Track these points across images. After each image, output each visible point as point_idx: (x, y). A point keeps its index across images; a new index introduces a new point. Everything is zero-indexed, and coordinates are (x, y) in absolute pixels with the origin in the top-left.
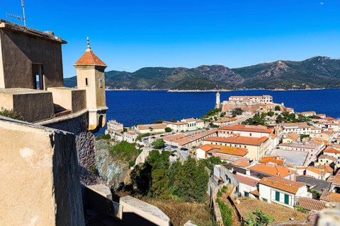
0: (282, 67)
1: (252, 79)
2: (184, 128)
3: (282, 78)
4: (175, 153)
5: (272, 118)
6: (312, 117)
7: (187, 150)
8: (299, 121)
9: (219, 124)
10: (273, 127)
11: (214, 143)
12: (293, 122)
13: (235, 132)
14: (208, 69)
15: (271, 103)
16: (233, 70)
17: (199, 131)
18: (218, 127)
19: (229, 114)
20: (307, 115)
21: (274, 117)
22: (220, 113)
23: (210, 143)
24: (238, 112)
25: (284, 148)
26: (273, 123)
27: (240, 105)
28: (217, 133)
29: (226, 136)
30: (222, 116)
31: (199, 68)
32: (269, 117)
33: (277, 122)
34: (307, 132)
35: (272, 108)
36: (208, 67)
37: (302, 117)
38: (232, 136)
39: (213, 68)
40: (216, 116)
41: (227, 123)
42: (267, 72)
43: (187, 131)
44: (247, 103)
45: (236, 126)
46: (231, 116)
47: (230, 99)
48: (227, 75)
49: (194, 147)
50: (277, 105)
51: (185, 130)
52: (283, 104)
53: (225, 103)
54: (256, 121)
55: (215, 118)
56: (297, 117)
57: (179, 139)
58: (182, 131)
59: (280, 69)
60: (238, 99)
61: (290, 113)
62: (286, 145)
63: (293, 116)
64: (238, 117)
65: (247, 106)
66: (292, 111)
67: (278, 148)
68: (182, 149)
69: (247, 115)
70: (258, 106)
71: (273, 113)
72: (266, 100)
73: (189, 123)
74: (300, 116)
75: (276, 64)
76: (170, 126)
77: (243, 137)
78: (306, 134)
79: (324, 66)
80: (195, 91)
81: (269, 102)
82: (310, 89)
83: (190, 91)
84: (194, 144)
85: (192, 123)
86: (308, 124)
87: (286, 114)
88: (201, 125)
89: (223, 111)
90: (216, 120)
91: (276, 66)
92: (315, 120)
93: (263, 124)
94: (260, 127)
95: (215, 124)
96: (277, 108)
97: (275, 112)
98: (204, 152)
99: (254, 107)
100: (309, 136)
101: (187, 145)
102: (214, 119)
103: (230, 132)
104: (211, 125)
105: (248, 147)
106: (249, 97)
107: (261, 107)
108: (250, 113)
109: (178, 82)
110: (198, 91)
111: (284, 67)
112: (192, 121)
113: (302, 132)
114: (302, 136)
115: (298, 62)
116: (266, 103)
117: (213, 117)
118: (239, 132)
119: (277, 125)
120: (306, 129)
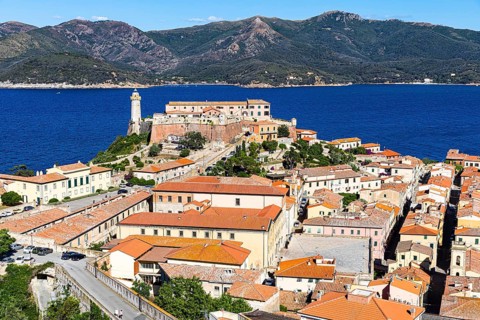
0: (262, 31)
1: (196, 59)
2: (59, 191)
3: (264, 57)
4: (49, 271)
5: (274, 156)
6: (356, 151)
7: (81, 257)
8: (332, 162)
9: (153, 176)
10: (281, 178)
11: (149, 231)
12: (321, 165)
13: (198, 197)
14: (90, 31)
15: (268, 118)
16: (152, 34)
17: (99, 199)
18: (151, 183)
19: (170, 149)
20: (345, 145)
21: (278, 154)
22: (146, 148)
23: (137, 231)
24: (193, 142)
25: (314, 229)
26: (279, 170)
27: (196, 125)
28: (150, 200)
29: (175, 207)
30: (153, 153)
31: (65, 25)
32: (266, 153)
33: (286, 165)
34: (354, 186)
35: (271, 131)
36: (89, 24)
37: (337, 150)
38: (194, 207)
39: (100, 27)
40: (138, 154)
41: (171, 174)
42: (229, 42)
43: (67, 199)
44: (215, 120)
45: (196, 179)
46: (177, 153)
47: (168, 108)
48: (136, 46)
49: (97, 248)
50: (279, 123)
51: (60, 199)
52: (294, 121)
53: (157, 119)
54: (240, 165)
55: (136, 160)
56: (326, 152)
57: (42, 226)
58: (54, 201)
59: (259, 37)
60: (189, 109)
61: (312, 143)
62: (316, 222)
63: (318, 149)
64: (194, 155)
65: (213, 126)
66: (314, 140)
67: (300, 231)
68: (66, 256)
69: (215, 151)
70: (238, 126)
71: (275, 143)
72: (256, 110)
73: (72, 177)
74: (332, 149)
75: (248, 25)
76: (16, 187)
77: (217, 210)
78: (352, 192)
79: (348, 34)
80: (58, 86)
81: (263, 118)
82: (323, 84)
83: (44, 86)
84: (96, 237)
85: (78, 175)
86: (354, 168)
87: (302, 144)
88: (104, 180)
89: (155, 139)
90: (140, 165)
91: (249, 30)
92: (363, 158)
93: (257, 172)
94: (255, 180)
95: (139, 176)
96: (283, 132)
97: (280, 141)
98: (130, 261)
99: (231, 129)
100: (358, 196)
101: (75, 243)
102: (132, 164)
103: (185, 197)
104: (131, 180)
105: (239, 236)
106: (215, 104)
107: (246, 130)
108: (222, 145)
109: (9, 60)
110: (65, 86)
111: (266, 31)
112: (78, 172)
113: (342, 187)
114: (349, 198)
115: (296, 23)
116: (256, 118)
117: (130, 157)
118: (207, 197)
119: (289, 172)
120: (351, 180)
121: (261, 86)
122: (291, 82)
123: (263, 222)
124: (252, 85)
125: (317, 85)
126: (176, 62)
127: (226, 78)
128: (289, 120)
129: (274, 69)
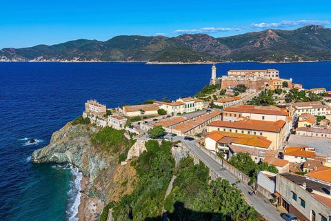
0: (272, 36)
1: (239, 50)
2: (181, 109)
3: (272, 49)
4: (179, 144)
5: (280, 96)
6: (323, 95)
7: (193, 139)
8: (311, 100)
9: (222, 104)
10: (285, 107)
11: (222, 129)
12: (304, 101)
13: (244, 115)
14: (191, 39)
15: (278, 78)
16: (218, 39)
17: (198, 113)
18: (221, 107)
19: (230, 92)
20: (317, 92)
21: (282, 96)
22: (218, 91)
23: (215, 129)
24: (241, 88)
25: (302, 133)
26: (283, 103)
27: (242, 81)
28: (221, 114)
29: (233, 119)
30: (222, 93)
31: (181, 37)
32: (276, 95)
33: (287, 101)
34: (322, 112)
35: (279, 84)
36: (191, 35)
37: (313, 94)
38: (242, 119)
39: (196, 37)
40: (215, 94)
41: (230, 103)
42: (255, 42)
43: (185, 113)
44: (251, 79)
45: (243, 107)
46: (233, 94)
47: (229, 73)
48: (212, 45)
49: (199, 135)
50: (283, 80)
51: (182, 113)
52: (291, 80)
53: (224, 78)
54: (264, 101)
55: (215, 97)
56: (307, 95)
57: (175, 124)
58: (179, 114)
59: (271, 39)
60: (239, 73)
61: (300, 90)
62: (302, 129)
63: (303, 94)
64: (241, 95)
65: (250, 81)
66: (301, 89)
67: (294, 133)
68: (186, 138)
69: (252, 93)
70: (263, 81)
71: (281, 90)
72: (271, 74)
73: (187, 103)
74: (310, 93)
75: (265, 33)
76: (163, 107)
77: (253, 121)
78: (321, 115)
79: (317, 36)
80: (177, 63)
81: (275, 78)
82: (303, 61)
83: (171, 63)
84: (198, 130)
85: (189, 103)
86: (323, 103)
87: (294, 91)
88: (200, 105)
89: (223, 87)
90: (216, 99)
91: (265, 36)
92: (327, 98)
93: (272, 104)
94: (272, 108)
95: (216, 104)
96: (285, 85)
97: (283, 89)
98: (214, 142)
99: (259, 83)
100: (325, 117)
101: (189, 132)
102: (212, 98)
103: (238, 114)
104: (212, 106)
105: (265, 134)
106: (251, 71)
107: (266, 83)
108: (255, 91)
110: (180, 63)
111: (274, 36)
112: (189, 101)
113: (316, 112)
114: (320, 118)
115: (289, 32)
116: (272, 78)
117: (211, 95)
118: (248, 115)
119: (288, 104)
120: (321, 109)
121: (270, 62)
122: (286, 60)
123: (276, 128)
124: (266, 62)
125: (299, 61)
126: (229, 51)
127: (254, 59)
128: (288, 79)
129: (277, 54)
